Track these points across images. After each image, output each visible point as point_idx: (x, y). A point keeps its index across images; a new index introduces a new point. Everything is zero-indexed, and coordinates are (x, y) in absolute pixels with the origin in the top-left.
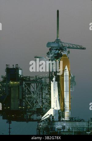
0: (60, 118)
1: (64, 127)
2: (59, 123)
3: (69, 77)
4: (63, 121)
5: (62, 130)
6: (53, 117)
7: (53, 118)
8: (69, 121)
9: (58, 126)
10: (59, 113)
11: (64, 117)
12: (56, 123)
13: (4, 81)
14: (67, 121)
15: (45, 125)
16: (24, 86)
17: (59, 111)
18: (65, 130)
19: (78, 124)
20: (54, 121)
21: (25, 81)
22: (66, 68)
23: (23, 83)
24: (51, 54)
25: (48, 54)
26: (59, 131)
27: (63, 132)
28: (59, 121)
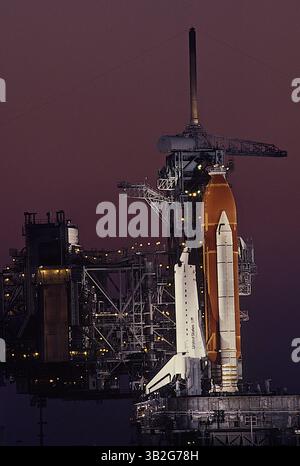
0: (205, 385)
1: (219, 416)
2: (203, 402)
3: (235, 249)
4: (216, 394)
5: (215, 426)
6: (184, 381)
7: (183, 387)
8: (236, 394)
9: (201, 411)
10: (204, 369)
11: (219, 382)
12: (194, 402)
13: (18, 269)
14: (229, 394)
15: (156, 410)
16: (84, 282)
17: (202, 361)
18: (225, 425)
19: (265, 402)
20: (186, 396)
21: (89, 264)
22: (224, 218)
23: (82, 271)
24: (173, 175)
25: (163, 174)
26: (203, 429)
27: (219, 430)
28: (205, 394)
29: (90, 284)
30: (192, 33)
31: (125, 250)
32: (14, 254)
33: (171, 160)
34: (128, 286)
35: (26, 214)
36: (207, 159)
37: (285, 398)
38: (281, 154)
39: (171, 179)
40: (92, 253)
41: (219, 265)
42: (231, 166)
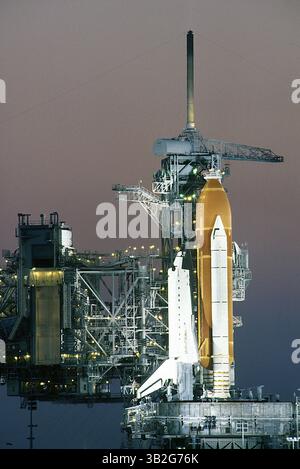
0: (197, 391)
1: (211, 422)
2: (195, 407)
3: (229, 254)
4: (207, 400)
5: (206, 432)
6: (176, 386)
7: (174, 392)
8: (228, 400)
9: (192, 416)
10: (196, 375)
11: (211, 388)
12: (185, 408)
13: (11, 270)
14: (221, 401)
15: (148, 415)
16: (77, 284)
17: (194, 366)
18: (216, 431)
19: (257, 409)
20: (177, 401)
21: (82, 266)
22: (219, 223)
23: (74, 274)
24: (169, 179)
25: (158, 177)
26: (194, 435)
27: (210, 437)
28: (196, 399)
29: (83, 286)
30: (190, 36)
31: (119, 253)
32: (7, 255)
33: (166, 163)
34: (121, 289)
35: (20, 215)
36: (202, 163)
37: (278, 405)
38: (277, 159)
39: (166, 182)
40: (86, 256)
41: (213, 270)
42: (226, 170)
